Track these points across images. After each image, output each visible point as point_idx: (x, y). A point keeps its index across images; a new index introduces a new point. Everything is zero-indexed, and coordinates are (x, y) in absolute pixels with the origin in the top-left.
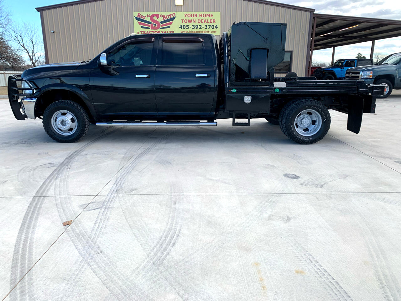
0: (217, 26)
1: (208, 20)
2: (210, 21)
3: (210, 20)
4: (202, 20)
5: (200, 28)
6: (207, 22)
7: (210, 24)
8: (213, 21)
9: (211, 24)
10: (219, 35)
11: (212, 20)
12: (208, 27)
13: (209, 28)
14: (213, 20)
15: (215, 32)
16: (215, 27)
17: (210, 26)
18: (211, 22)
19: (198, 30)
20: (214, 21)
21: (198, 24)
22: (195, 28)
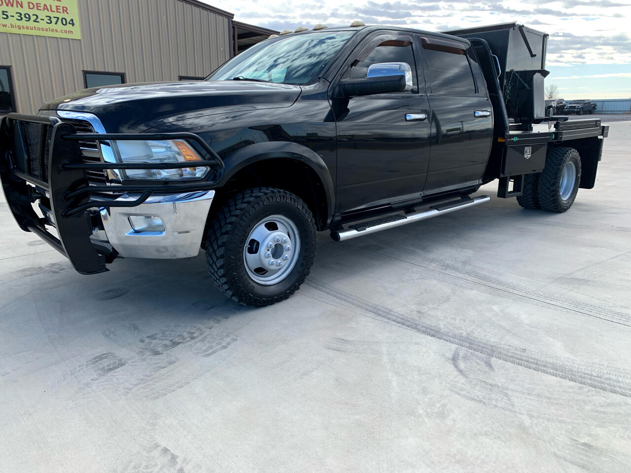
0: (72, 20)
1: (51, 6)
2: (57, 9)
3: (57, 6)
4: (37, 4)
5: (35, 21)
6: (49, 9)
7: (57, 15)
8: (63, 10)
9: (61, 16)
10: (80, 39)
11: (61, 8)
12: (54, 20)
13: (56, 23)
14: (63, 7)
15: (71, 32)
16: (69, 23)
17: (58, 18)
18: (59, 10)
19: (31, 24)
20: (66, 11)
21: (31, 12)
22: (24, 18)
